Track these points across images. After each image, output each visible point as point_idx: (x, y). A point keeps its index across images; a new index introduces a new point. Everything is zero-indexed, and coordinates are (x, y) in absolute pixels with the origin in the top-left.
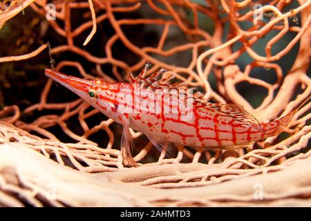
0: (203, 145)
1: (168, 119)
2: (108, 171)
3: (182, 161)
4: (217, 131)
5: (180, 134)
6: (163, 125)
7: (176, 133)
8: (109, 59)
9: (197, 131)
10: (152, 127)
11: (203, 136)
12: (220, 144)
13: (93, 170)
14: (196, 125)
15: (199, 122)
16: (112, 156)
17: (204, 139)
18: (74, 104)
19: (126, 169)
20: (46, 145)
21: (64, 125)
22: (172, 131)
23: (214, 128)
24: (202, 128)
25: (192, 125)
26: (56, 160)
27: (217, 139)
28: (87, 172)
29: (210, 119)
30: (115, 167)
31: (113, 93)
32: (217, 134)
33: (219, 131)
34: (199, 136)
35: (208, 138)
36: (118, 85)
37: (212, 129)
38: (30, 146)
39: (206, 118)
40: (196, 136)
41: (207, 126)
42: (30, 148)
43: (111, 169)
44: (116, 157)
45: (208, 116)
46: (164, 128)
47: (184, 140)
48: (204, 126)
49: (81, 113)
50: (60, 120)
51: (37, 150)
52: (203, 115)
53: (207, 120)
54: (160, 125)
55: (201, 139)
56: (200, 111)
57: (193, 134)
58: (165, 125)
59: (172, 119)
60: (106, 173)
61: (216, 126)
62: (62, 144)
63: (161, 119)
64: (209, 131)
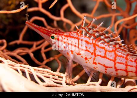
0: (117, 74)
1: (98, 55)
2: (57, 86)
3: (101, 85)
4: (126, 65)
5: (104, 66)
6: (94, 59)
7: (102, 65)
8: (62, 18)
9: (115, 64)
10: (87, 60)
11: (118, 68)
12: (127, 74)
13: (48, 85)
14: (114, 61)
15: (117, 58)
16: (59, 77)
17: (118, 70)
18: (39, 42)
19: (67, 86)
20: (21, 66)
21: (32, 55)
22: (99, 64)
23: (125, 63)
24: (118, 63)
25: (112, 60)
26: (26, 77)
27: (126, 71)
28: (44, 86)
29: (123, 57)
30: (61, 84)
31: (66, 38)
32: (126, 68)
33: (128, 65)
34: (115, 68)
35: (121, 70)
36: (69, 33)
37: (124, 64)
38: (11, 66)
39: (121, 56)
40: (114, 67)
41: (121, 62)
42: (11, 68)
43: (58, 85)
44: (62, 78)
45: (123, 55)
46: (95, 61)
47: (106, 69)
48: (119, 61)
49: (43, 49)
50: (30, 52)
51: (15, 69)
52: (119, 54)
53: (122, 58)
54: (92, 59)
55: (117, 70)
56: (118, 52)
57: (112, 66)
58: (95, 60)
59: (100, 56)
60: (55, 87)
61: (126, 62)
62: (30, 67)
63: (93, 55)
64: (122, 65)
